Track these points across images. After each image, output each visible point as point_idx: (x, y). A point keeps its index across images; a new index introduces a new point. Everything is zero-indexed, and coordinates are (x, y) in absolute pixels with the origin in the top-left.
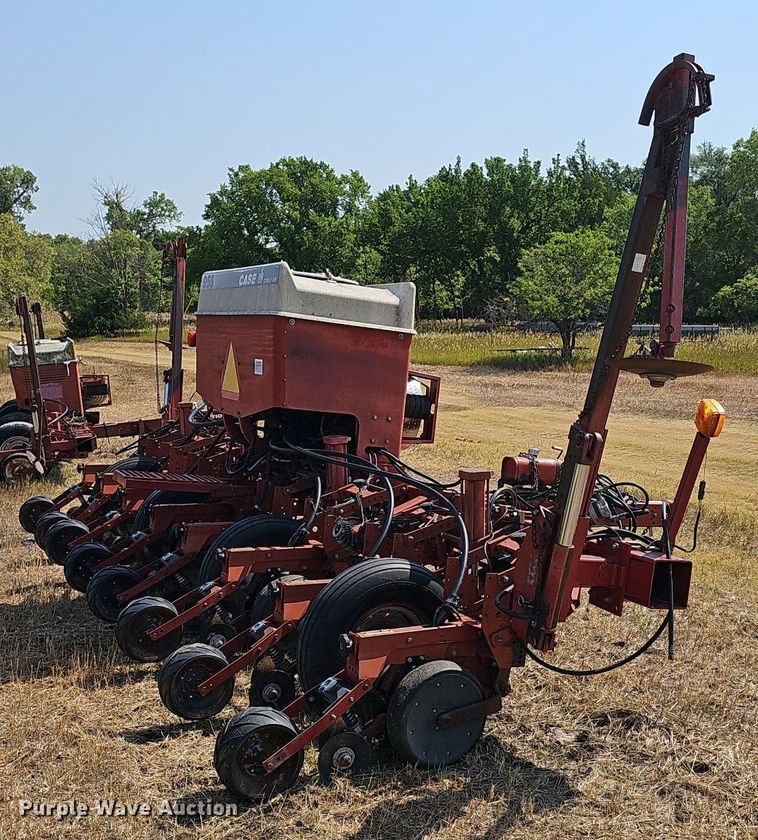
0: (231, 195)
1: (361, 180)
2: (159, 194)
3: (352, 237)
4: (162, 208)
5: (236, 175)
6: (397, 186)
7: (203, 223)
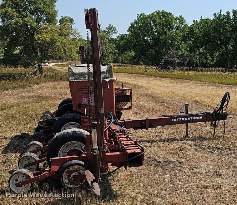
0: (137, 23)
1: (183, 18)
2: (111, 25)
3: (179, 38)
4: (112, 30)
5: (140, 17)
6: (196, 20)
7: (128, 33)
